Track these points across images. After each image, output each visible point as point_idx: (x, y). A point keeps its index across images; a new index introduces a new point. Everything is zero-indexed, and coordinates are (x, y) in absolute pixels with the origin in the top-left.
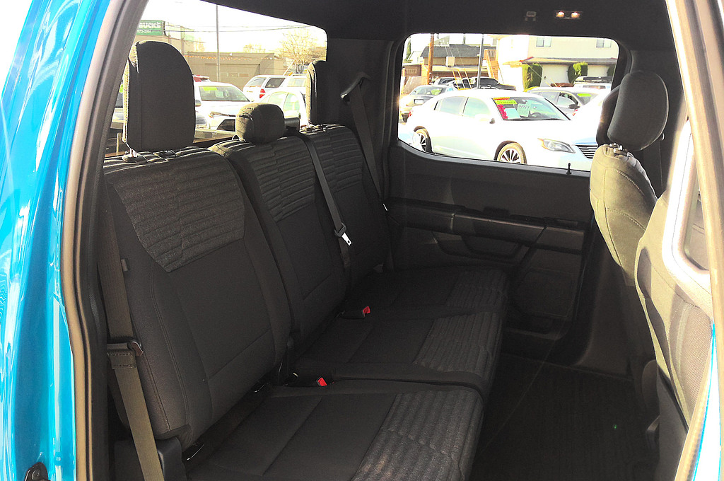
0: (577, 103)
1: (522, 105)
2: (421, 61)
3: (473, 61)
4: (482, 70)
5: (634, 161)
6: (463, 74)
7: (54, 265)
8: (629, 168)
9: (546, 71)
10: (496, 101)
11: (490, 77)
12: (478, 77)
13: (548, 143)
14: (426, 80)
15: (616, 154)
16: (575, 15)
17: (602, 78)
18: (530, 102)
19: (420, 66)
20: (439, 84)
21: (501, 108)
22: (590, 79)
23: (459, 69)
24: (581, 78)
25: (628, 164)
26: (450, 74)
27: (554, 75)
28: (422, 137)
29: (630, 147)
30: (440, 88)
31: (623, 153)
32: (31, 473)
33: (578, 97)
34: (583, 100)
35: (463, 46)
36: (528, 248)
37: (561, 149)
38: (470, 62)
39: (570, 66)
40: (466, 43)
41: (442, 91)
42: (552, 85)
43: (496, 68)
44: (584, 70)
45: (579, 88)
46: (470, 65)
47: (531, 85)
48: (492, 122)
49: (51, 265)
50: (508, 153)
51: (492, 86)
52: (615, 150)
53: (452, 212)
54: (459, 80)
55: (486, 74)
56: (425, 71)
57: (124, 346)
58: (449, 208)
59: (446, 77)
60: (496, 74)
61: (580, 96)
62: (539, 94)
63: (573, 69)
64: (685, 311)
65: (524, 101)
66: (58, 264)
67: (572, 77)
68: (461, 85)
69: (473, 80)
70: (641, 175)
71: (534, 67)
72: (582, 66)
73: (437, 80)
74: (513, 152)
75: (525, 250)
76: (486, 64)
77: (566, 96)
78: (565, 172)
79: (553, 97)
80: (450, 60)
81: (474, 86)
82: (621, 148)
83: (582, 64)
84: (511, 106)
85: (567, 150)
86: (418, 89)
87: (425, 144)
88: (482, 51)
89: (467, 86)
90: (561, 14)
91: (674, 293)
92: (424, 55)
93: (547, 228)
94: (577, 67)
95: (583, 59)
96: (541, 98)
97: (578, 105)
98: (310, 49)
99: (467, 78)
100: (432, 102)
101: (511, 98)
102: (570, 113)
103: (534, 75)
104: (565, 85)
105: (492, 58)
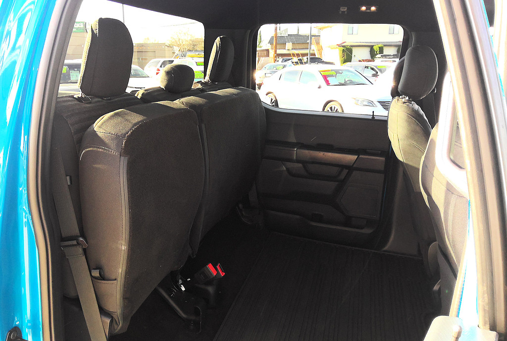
0: (377, 73)
1: (339, 75)
2: (269, 47)
3: (305, 46)
4: (311, 52)
5: (416, 107)
6: (298, 55)
7: (22, 190)
8: (413, 111)
9: (355, 51)
10: (322, 73)
11: (316, 57)
12: (308, 57)
13: (358, 100)
14: (273, 60)
15: (404, 103)
16: (373, 8)
17: (393, 55)
18: (345, 73)
19: (268, 50)
20: (282, 62)
21: (325, 77)
22: (386, 56)
23: (296, 52)
24: (379, 56)
25: (413, 109)
26: (289, 55)
27: (360, 54)
28: (272, 100)
29: (414, 98)
30: (282, 65)
31: (409, 101)
32: (10, 335)
33: (378, 69)
34: (380, 70)
35: (297, 36)
36: (348, 170)
37: (367, 104)
38: (302, 46)
39: (372, 47)
40: (300, 34)
41: (284, 66)
42: (360, 61)
43: (320, 50)
44: (381, 50)
45: (378, 62)
46: (303, 49)
47: (345, 61)
48: (319, 87)
49: (21, 189)
50: (331, 108)
51: (318, 62)
52: (403, 100)
53: (295, 148)
54: (295, 59)
55: (315, 55)
56: (272, 53)
57: (75, 242)
58: (293, 145)
59: (286, 57)
60: (321, 54)
61: (379, 68)
62: (351, 67)
63: (373, 49)
64: (453, 199)
65: (341, 72)
66: (26, 188)
67: (373, 54)
68: (297, 63)
69: (305, 59)
70: (421, 116)
71: (347, 49)
72: (379, 47)
73: (280, 59)
74: (335, 107)
75: (345, 171)
76: (314, 48)
77: (370, 68)
78: (370, 117)
79: (360, 69)
80: (289, 45)
81: (306, 63)
82: (407, 98)
83: (380, 46)
84: (332, 76)
85: (371, 105)
86: (267, 66)
87: (274, 104)
88: (311, 38)
89: (301, 63)
90: (364, 8)
91: (445, 189)
92: (271, 42)
93: (360, 156)
94: (376, 48)
95: (380, 43)
96: (352, 70)
97: (378, 74)
98: (191, 40)
99: (301, 58)
100: (277, 75)
101: (332, 70)
102: (372, 79)
103: (347, 54)
104: (369, 61)
105: (318, 43)
